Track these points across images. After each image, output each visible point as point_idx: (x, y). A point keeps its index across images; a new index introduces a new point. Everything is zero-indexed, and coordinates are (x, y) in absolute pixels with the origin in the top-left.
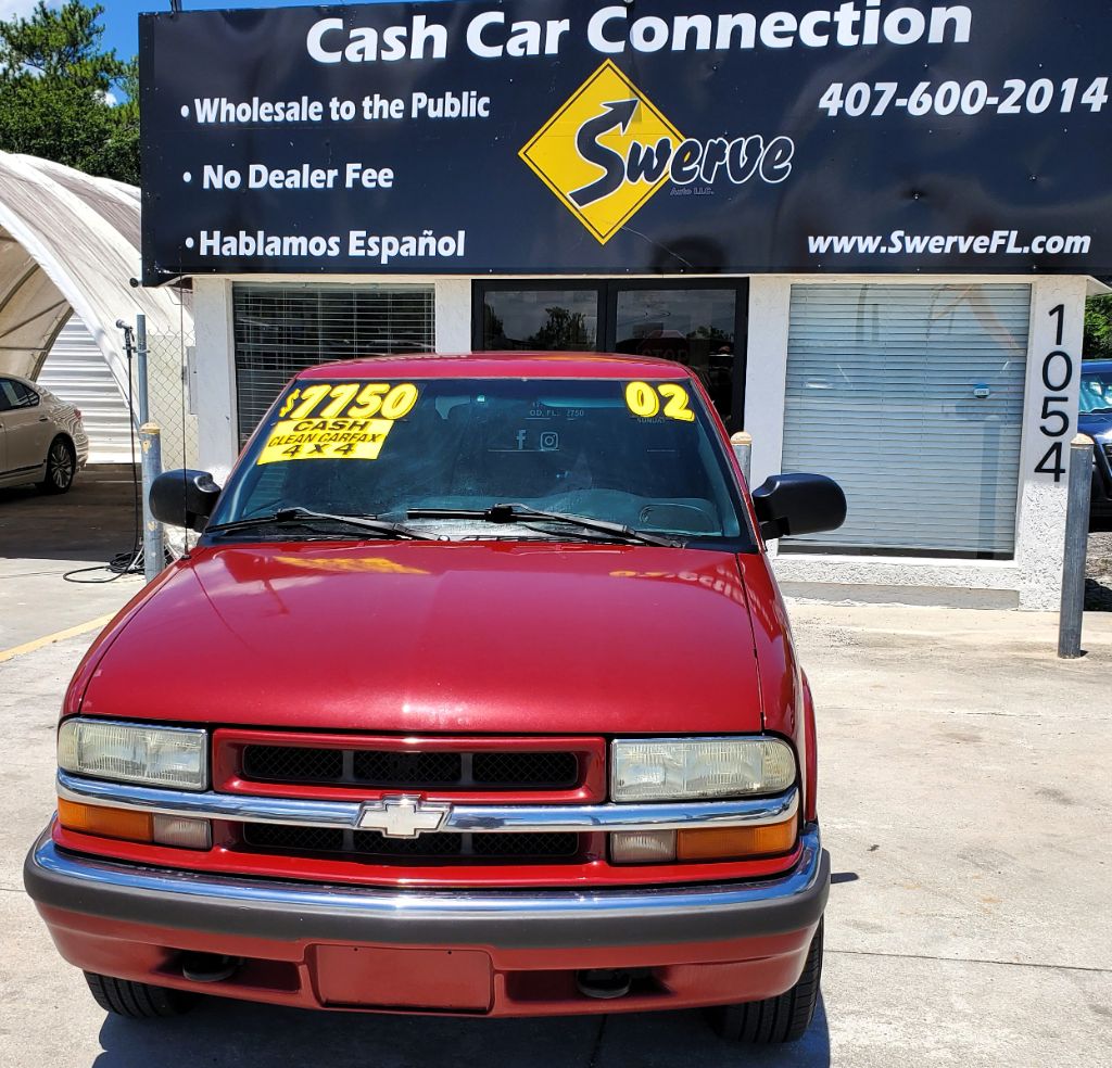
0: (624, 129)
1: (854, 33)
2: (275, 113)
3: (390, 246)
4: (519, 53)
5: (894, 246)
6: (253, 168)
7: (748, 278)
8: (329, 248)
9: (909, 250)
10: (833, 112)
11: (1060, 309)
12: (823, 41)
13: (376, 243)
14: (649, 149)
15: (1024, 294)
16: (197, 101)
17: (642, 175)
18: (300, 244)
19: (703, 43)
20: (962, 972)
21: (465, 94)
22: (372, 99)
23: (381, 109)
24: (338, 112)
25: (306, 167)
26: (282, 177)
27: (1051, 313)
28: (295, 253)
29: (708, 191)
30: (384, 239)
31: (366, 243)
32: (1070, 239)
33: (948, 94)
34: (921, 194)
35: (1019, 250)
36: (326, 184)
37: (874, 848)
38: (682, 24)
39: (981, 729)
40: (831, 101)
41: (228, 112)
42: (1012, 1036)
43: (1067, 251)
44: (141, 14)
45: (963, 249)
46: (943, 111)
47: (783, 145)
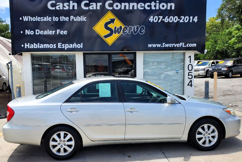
0: (113, 24)
2: (41, 19)
3: (67, 46)
5: (163, 46)
6: (36, 30)
7: (136, 52)
8: (54, 46)
9: (166, 46)
11: (190, 57)
12: (149, 8)
14: (118, 28)
15: (183, 54)
17: (117, 33)
18: (47, 46)
19: (127, 8)
21: (81, 16)
22: (62, 17)
23: (64, 19)
24: (55, 19)
25: (48, 30)
26: (43, 32)
29: (129, 36)
30: (65, 44)
31: (62, 45)
32: (193, 44)
33: (171, 18)
36: (52, 34)
38: (123, 4)
40: (151, 19)
41: (31, 19)
45: (175, 46)
46: (170, 22)
47: (143, 27)
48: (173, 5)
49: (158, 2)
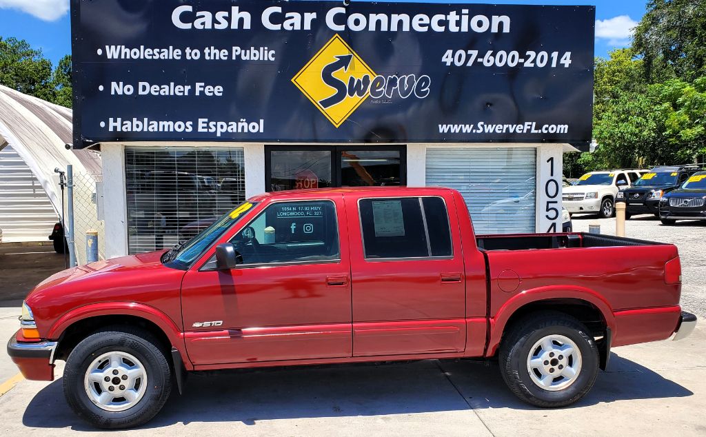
0: (346, 69)
1: (457, 26)
2: (154, 55)
3: (222, 127)
4: (290, 28)
5: (479, 129)
6: (141, 84)
7: (406, 146)
8: (186, 127)
9: (486, 131)
10: (448, 64)
11: (551, 159)
12: (442, 29)
13: (214, 125)
14: (358, 80)
15: (533, 152)
16: (107, 47)
17: (356, 93)
18: (169, 126)
19: (384, 28)
21: (262, 49)
22: (210, 49)
23: (215, 54)
24: (190, 55)
25: (172, 84)
26: (158, 88)
27: (548, 161)
28: (166, 130)
29: (389, 101)
30: (218, 123)
31: (208, 125)
32: (559, 126)
33: (501, 57)
34: (491, 105)
35: (536, 131)
36: (184, 94)
38: (373, 18)
40: (447, 58)
41: (126, 53)
43: (558, 132)
45: (511, 131)
46: (499, 65)
47: (425, 79)
48: (506, 20)
49: (465, 11)
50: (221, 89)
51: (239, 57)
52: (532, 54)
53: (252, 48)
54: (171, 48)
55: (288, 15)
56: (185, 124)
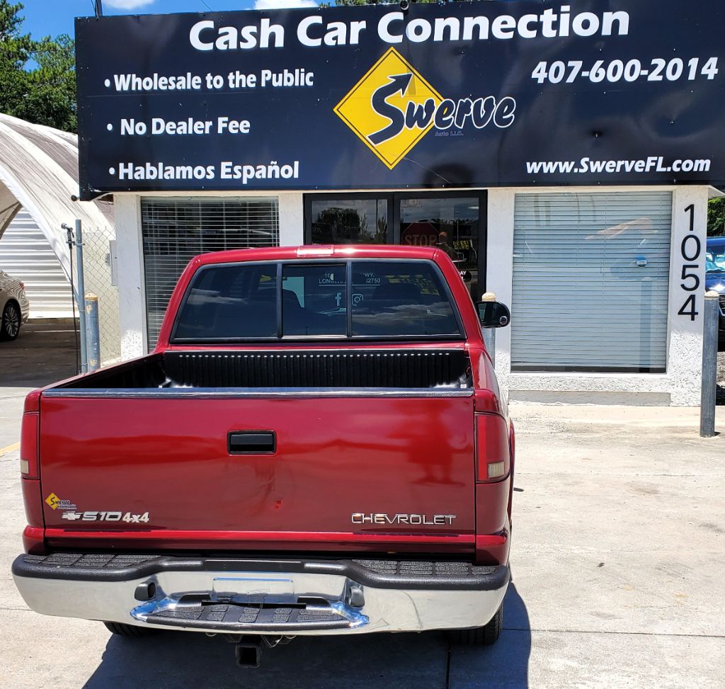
0: (403, 92)
1: (553, 28)
2: (169, 84)
3: (249, 172)
4: (333, 43)
5: (582, 168)
6: (155, 121)
7: (486, 191)
8: (207, 173)
9: (593, 170)
10: (541, 81)
11: (691, 207)
12: (533, 34)
13: (239, 170)
14: (420, 106)
15: (668, 198)
16: (116, 77)
17: (416, 123)
18: (187, 172)
19: (454, 36)
20: (669, 643)
21: (297, 71)
22: (235, 74)
23: (241, 81)
24: (212, 82)
25: (191, 120)
26: (174, 126)
27: (686, 210)
28: (184, 177)
29: (459, 134)
30: (244, 167)
31: (232, 170)
32: (697, 162)
33: (616, 69)
34: (600, 134)
36: (204, 132)
37: (601, 565)
38: (440, 23)
39: (658, 485)
40: (539, 73)
41: (137, 84)
42: (708, 681)
43: (695, 169)
44: (76, 19)
45: (628, 169)
46: (612, 79)
47: (509, 103)
48: (623, 18)
49: (565, 8)
50: (248, 125)
51: (269, 83)
52: (660, 62)
53: (286, 71)
54: (189, 74)
55: (330, 26)
56: (206, 169)
